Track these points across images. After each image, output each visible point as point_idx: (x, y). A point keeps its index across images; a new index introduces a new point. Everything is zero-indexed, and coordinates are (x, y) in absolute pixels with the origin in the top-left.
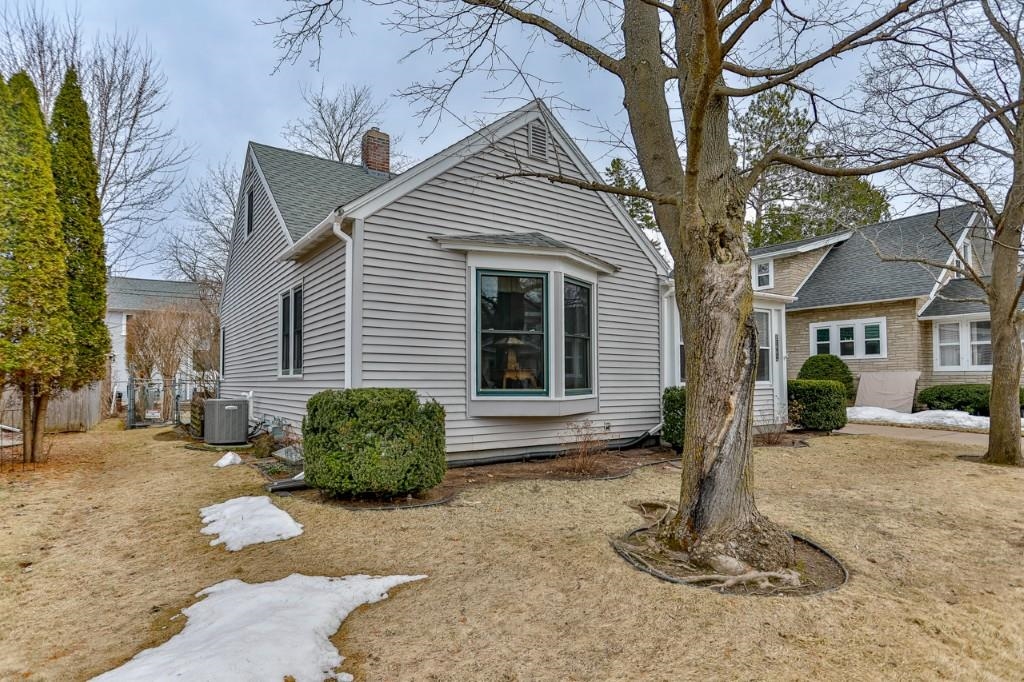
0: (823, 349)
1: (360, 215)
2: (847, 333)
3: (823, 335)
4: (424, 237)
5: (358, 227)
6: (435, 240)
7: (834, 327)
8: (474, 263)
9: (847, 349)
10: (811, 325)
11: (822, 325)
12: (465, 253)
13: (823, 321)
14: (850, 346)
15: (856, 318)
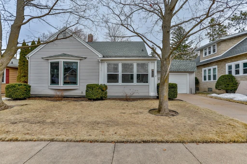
0: (230, 72)
1: (29, 56)
2: (237, 66)
3: (230, 67)
4: (41, 58)
5: (29, 58)
6: (42, 58)
7: (233, 64)
8: (50, 61)
9: (237, 72)
10: (226, 64)
11: (230, 64)
12: (48, 60)
13: (230, 62)
14: (238, 71)
15: (240, 60)
